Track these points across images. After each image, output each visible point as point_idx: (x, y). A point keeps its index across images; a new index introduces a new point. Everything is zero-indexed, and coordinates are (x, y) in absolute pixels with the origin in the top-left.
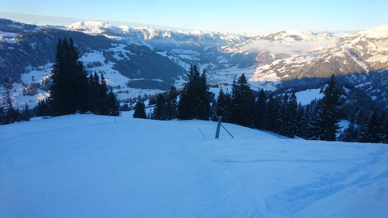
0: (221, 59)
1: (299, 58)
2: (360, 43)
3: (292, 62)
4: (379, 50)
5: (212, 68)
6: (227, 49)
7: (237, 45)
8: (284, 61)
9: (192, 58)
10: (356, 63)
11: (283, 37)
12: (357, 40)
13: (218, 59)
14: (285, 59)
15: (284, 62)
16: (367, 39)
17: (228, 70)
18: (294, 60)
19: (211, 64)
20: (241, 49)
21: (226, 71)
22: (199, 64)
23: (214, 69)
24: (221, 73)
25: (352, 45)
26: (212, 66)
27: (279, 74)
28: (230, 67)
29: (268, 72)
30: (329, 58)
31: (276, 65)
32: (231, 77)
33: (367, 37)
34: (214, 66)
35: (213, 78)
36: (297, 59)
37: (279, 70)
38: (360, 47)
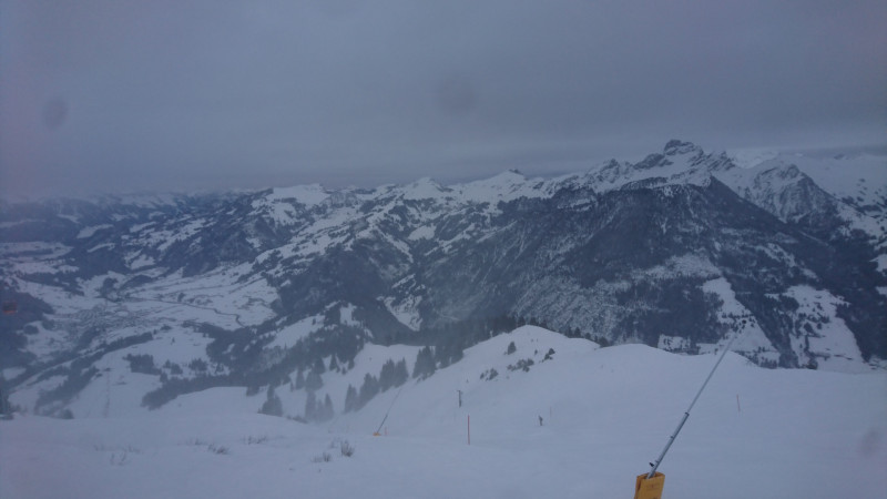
0: (137, 258)
1: (305, 245)
2: (396, 210)
3: (294, 254)
4: (423, 219)
5: (116, 286)
6: (146, 232)
7: (172, 222)
8: (279, 252)
9: (56, 267)
10: (392, 245)
11: (269, 204)
12: (391, 206)
13: (127, 259)
14: (280, 249)
15: (279, 256)
16: (406, 202)
17: (158, 284)
18: (296, 249)
19: (112, 275)
20: (183, 230)
21: (156, 289)
22: (78, 279)
23: (124, 287)
24: (142, 295)
25: (385, 215)
26: (115, 281)
27: (272, 281)
28: (164, 275)
29: (251, 279)
30: (351, 242)
31: (265, 262)
32: (170, 299)
33: (405, 198)
34: (121, 278)
35: (125, 310)
36: (301, 246)
37: (272, 272)
38: (396, 217)
